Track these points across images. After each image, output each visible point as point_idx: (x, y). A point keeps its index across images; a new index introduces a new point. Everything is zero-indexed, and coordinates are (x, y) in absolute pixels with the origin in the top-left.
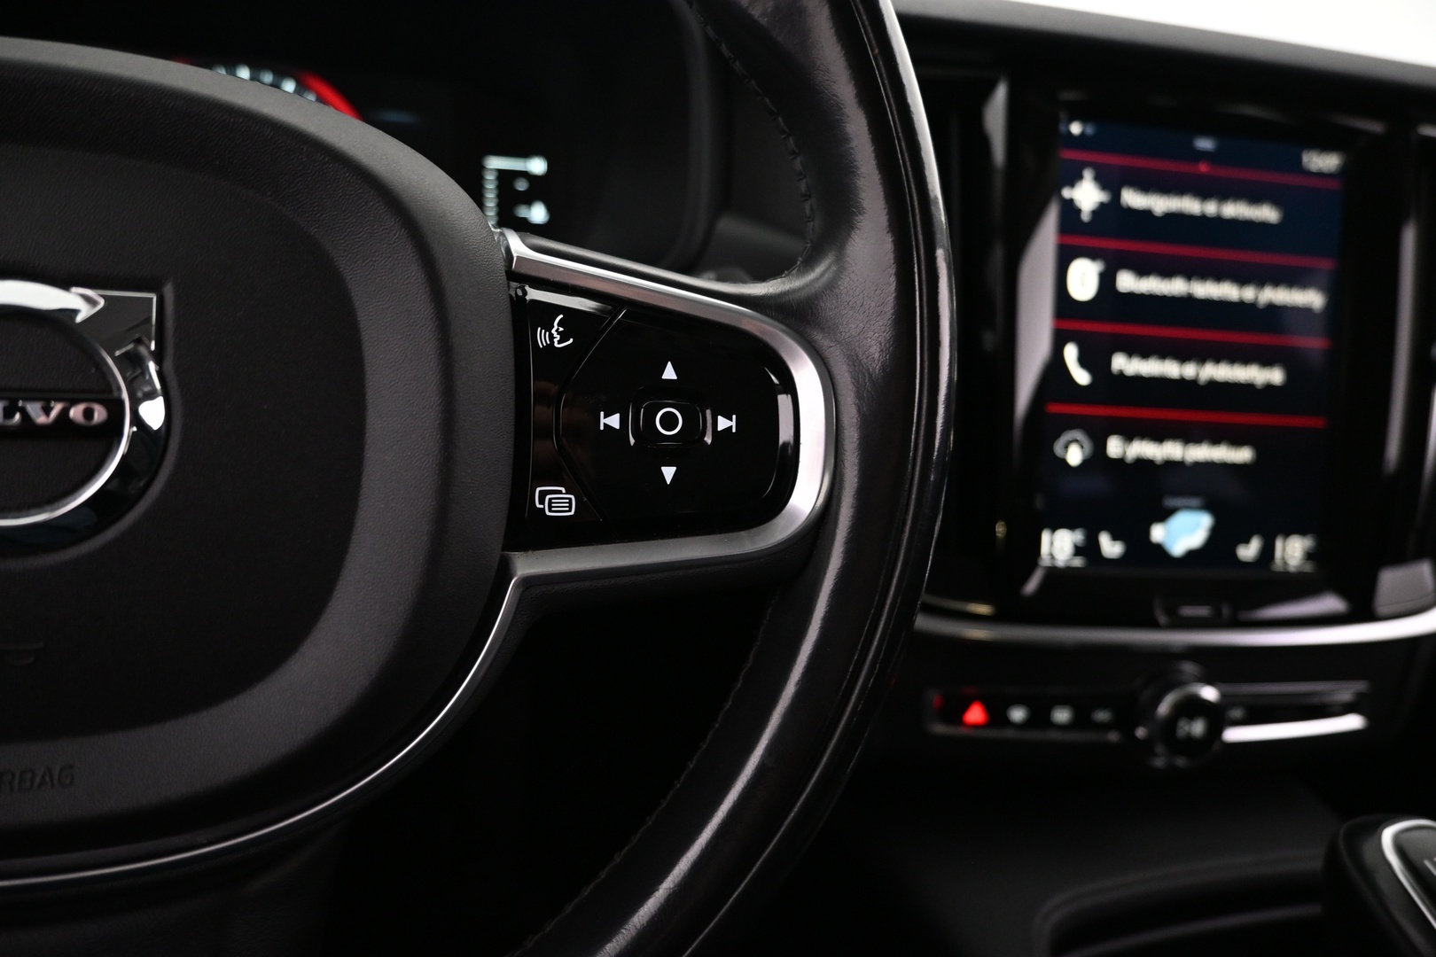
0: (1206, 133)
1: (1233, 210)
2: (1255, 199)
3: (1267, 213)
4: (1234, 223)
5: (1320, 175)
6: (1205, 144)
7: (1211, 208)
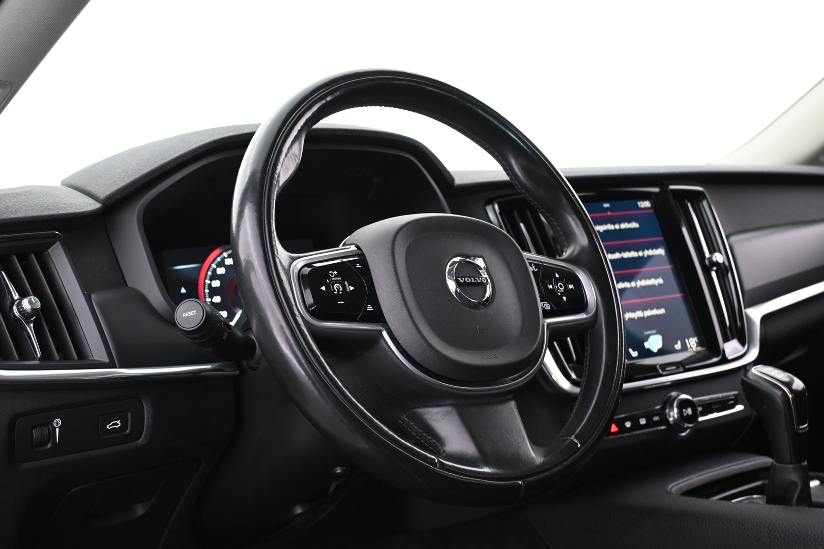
0: (606, 202)
1: (624, 226)
2: (629, 221)
3: (635, 225)
4: (625, 230)
5: (645, 209)
6: (606, 205)
7: (617, 227)
